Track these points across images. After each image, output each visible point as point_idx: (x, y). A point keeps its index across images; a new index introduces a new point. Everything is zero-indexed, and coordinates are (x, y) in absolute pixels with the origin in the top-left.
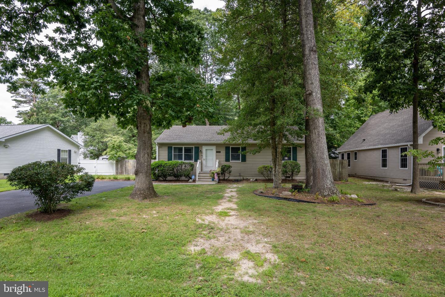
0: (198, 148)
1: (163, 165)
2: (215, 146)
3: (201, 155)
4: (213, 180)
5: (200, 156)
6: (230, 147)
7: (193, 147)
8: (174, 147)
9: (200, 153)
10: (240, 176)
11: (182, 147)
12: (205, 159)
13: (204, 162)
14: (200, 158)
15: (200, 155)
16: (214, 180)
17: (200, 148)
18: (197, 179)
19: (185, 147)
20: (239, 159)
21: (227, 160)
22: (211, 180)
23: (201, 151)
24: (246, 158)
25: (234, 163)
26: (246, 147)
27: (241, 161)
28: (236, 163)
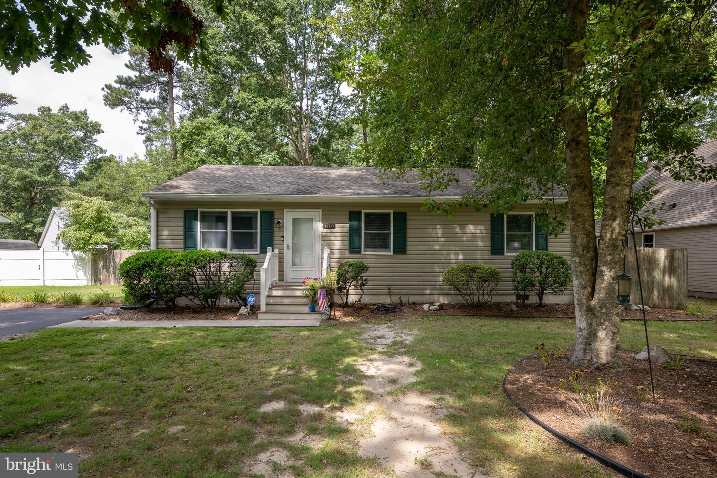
0: (272, 214)
1: (158, 261)
2: (320, 210)
3: (281, 234)
4: (313, 310)
5: (276, 238)
6: (363, 211)
7: (256, 213)
8: (202, 212)
9: (276, 229)
10: (390, 294)
11: (226, 213)
12: (291, 245)
13: (288, 255)
14: (276, 243)
15: (276, 234)
16: (317, 309)
17: (276, 216)
18: (263, 308)
19: (233, 213)
20: (386, 246)
21: (354, 249)
22: (307, 309)
23: (279, 222)
24: (408, 244)
25: (373, 257)
26: (408, 214)
27: (391, 253)
28: (378, 257)
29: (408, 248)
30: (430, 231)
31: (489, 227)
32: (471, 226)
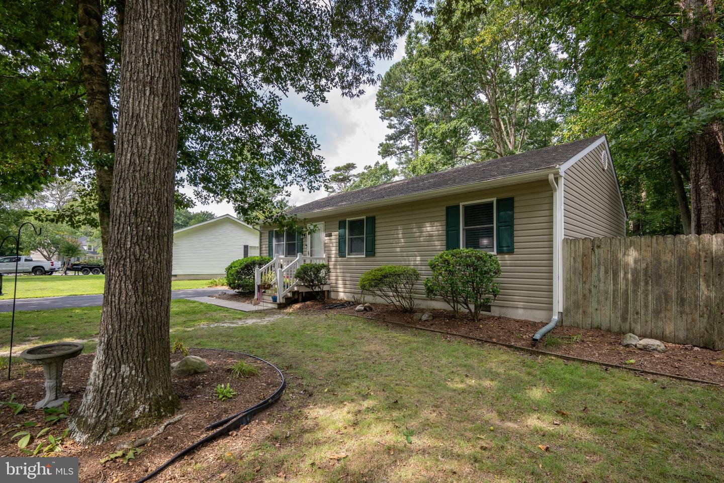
2: (324, 222)
4: (275, 301)
5: (304, 246)
6: (347, 220)
8: (275, 231)
9: (304, 240)
11: (284, 230)
12: (310, 251)
14: (304, 250)
15: (304, 243)
20: (361, 250)
21: (342, 253)
23: (305, 235)
24: (377, 246)
25: (354, 260)
26: (376, 218)
27: (364, 256)
28: (357, 260)
29: (377, 250)
30: (392, 232)
31: (444, 223)
32: (428, 225)
